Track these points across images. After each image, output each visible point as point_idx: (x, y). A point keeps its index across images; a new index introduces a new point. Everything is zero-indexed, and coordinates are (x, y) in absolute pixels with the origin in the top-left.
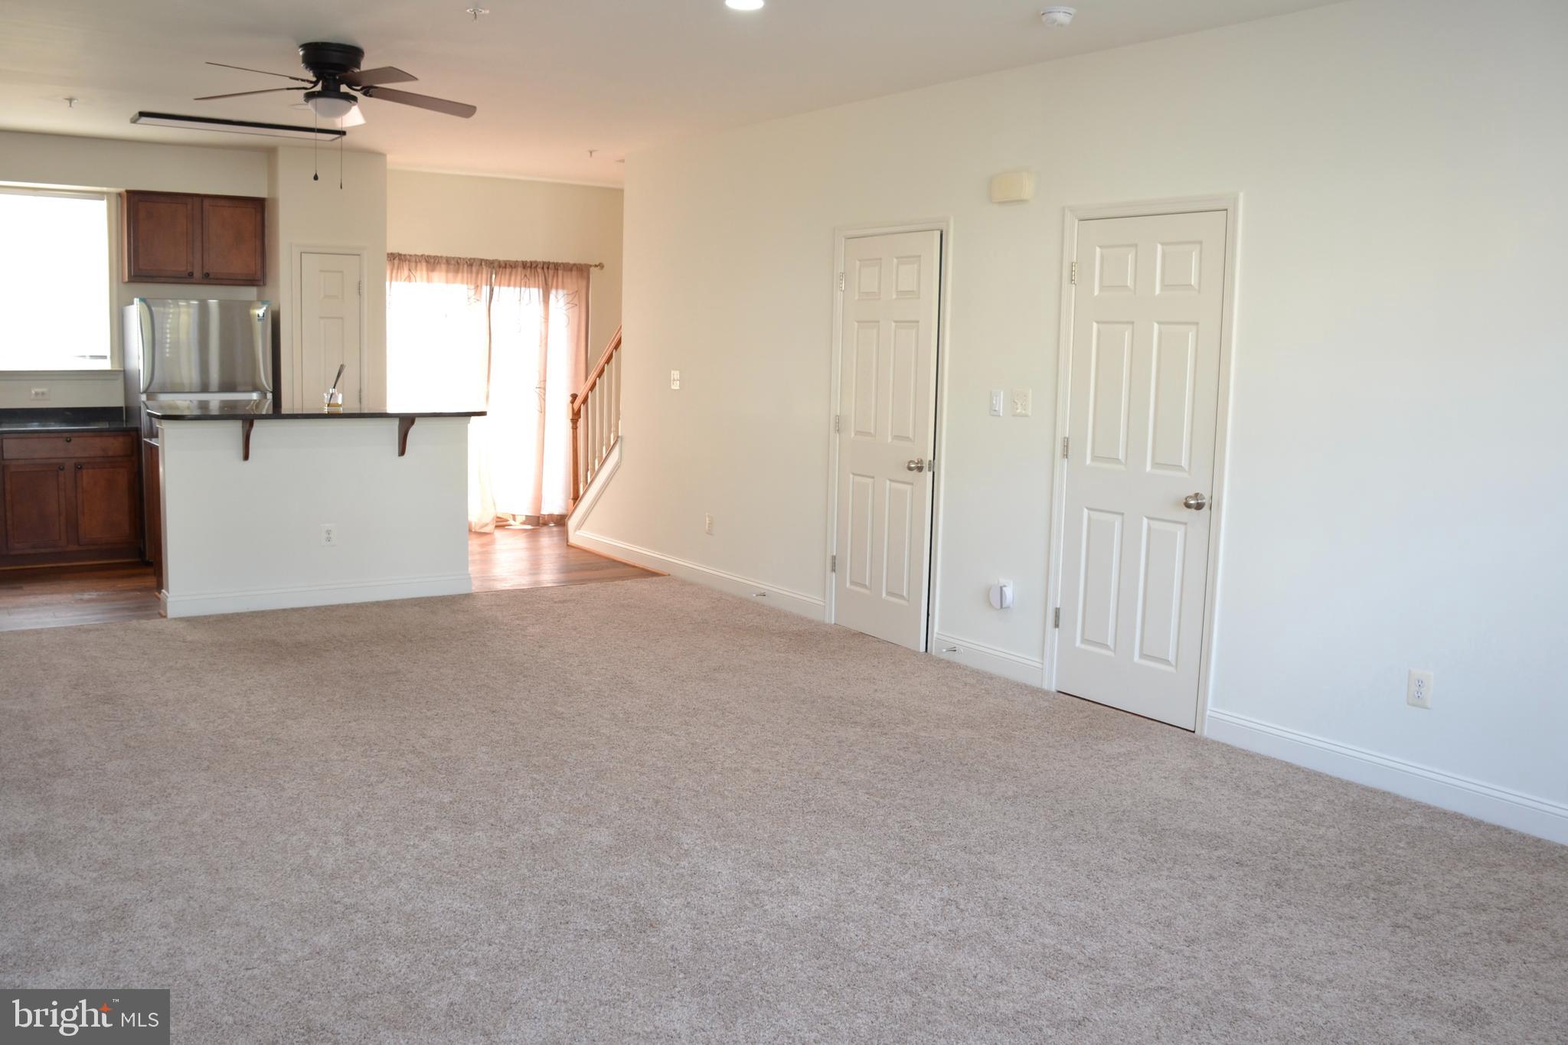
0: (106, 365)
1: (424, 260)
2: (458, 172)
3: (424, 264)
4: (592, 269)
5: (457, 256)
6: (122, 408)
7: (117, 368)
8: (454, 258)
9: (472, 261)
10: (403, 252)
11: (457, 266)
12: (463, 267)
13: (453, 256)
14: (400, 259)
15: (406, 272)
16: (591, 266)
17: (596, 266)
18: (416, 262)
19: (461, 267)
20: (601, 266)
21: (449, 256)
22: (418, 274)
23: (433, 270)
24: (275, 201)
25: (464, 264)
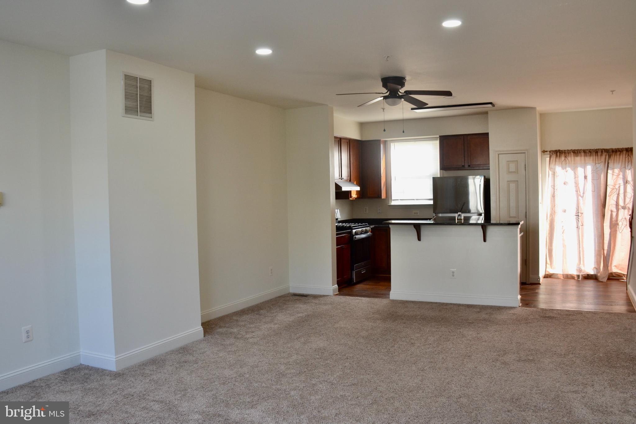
1: (572, 152)
2: (580, 110)
3: (572, 154)
5: (589, 149)
8: (587, 150)
9: (597, 150)
10: (561, 149)
11: (590, 154)
12: (593, 153)
13: (587, 149)
14: (560, 153)
15: (563, 158)
18: (568, 153)
19: (592, 153)
21: (585, 149)
22: (569, 158)
23: (577, 156)
25: (593, 152)
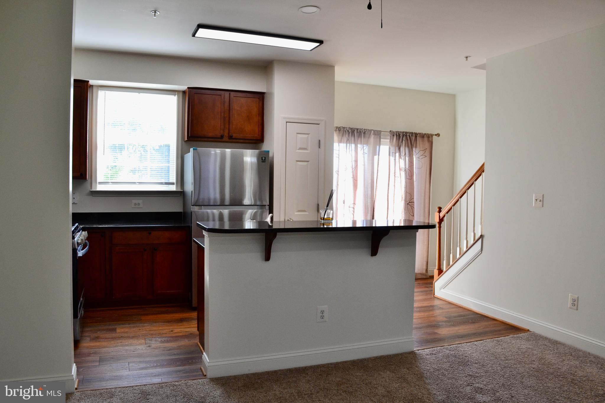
0: (173, 188)
4: (434, 137)
6: (182, 212)
7: (179, 190)
16: (433, 135)
17: (436, 135)
20: (438, 135)
24: (271, 94)
